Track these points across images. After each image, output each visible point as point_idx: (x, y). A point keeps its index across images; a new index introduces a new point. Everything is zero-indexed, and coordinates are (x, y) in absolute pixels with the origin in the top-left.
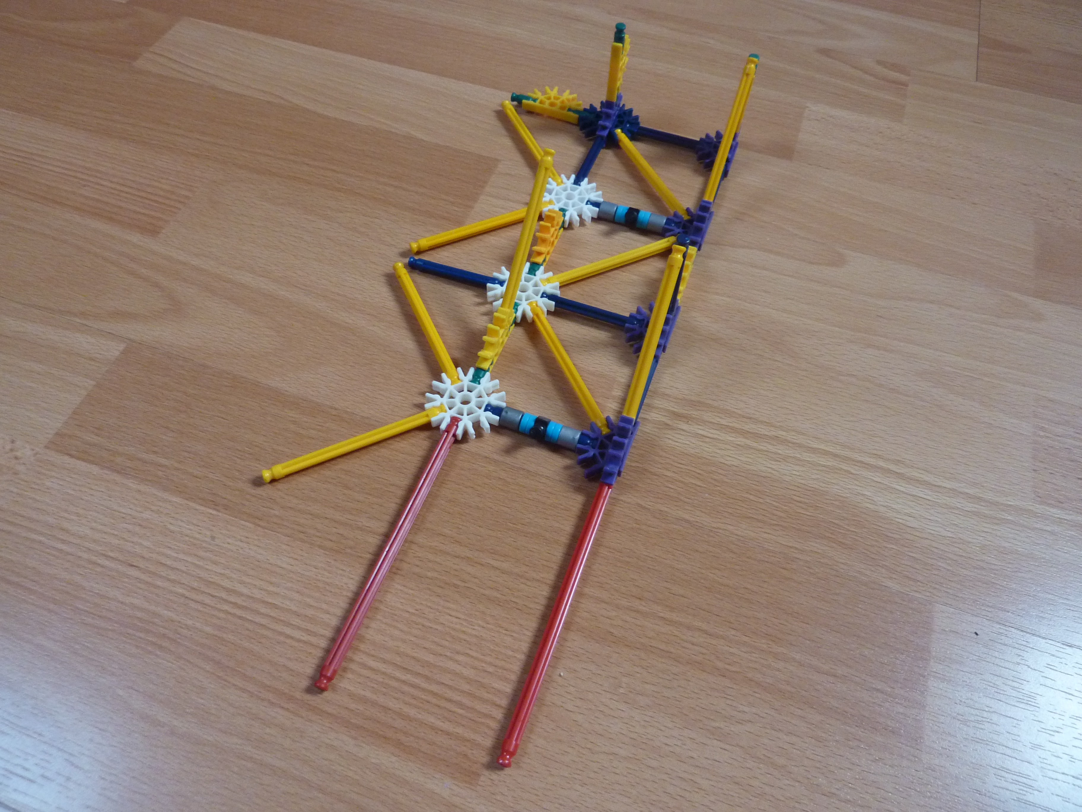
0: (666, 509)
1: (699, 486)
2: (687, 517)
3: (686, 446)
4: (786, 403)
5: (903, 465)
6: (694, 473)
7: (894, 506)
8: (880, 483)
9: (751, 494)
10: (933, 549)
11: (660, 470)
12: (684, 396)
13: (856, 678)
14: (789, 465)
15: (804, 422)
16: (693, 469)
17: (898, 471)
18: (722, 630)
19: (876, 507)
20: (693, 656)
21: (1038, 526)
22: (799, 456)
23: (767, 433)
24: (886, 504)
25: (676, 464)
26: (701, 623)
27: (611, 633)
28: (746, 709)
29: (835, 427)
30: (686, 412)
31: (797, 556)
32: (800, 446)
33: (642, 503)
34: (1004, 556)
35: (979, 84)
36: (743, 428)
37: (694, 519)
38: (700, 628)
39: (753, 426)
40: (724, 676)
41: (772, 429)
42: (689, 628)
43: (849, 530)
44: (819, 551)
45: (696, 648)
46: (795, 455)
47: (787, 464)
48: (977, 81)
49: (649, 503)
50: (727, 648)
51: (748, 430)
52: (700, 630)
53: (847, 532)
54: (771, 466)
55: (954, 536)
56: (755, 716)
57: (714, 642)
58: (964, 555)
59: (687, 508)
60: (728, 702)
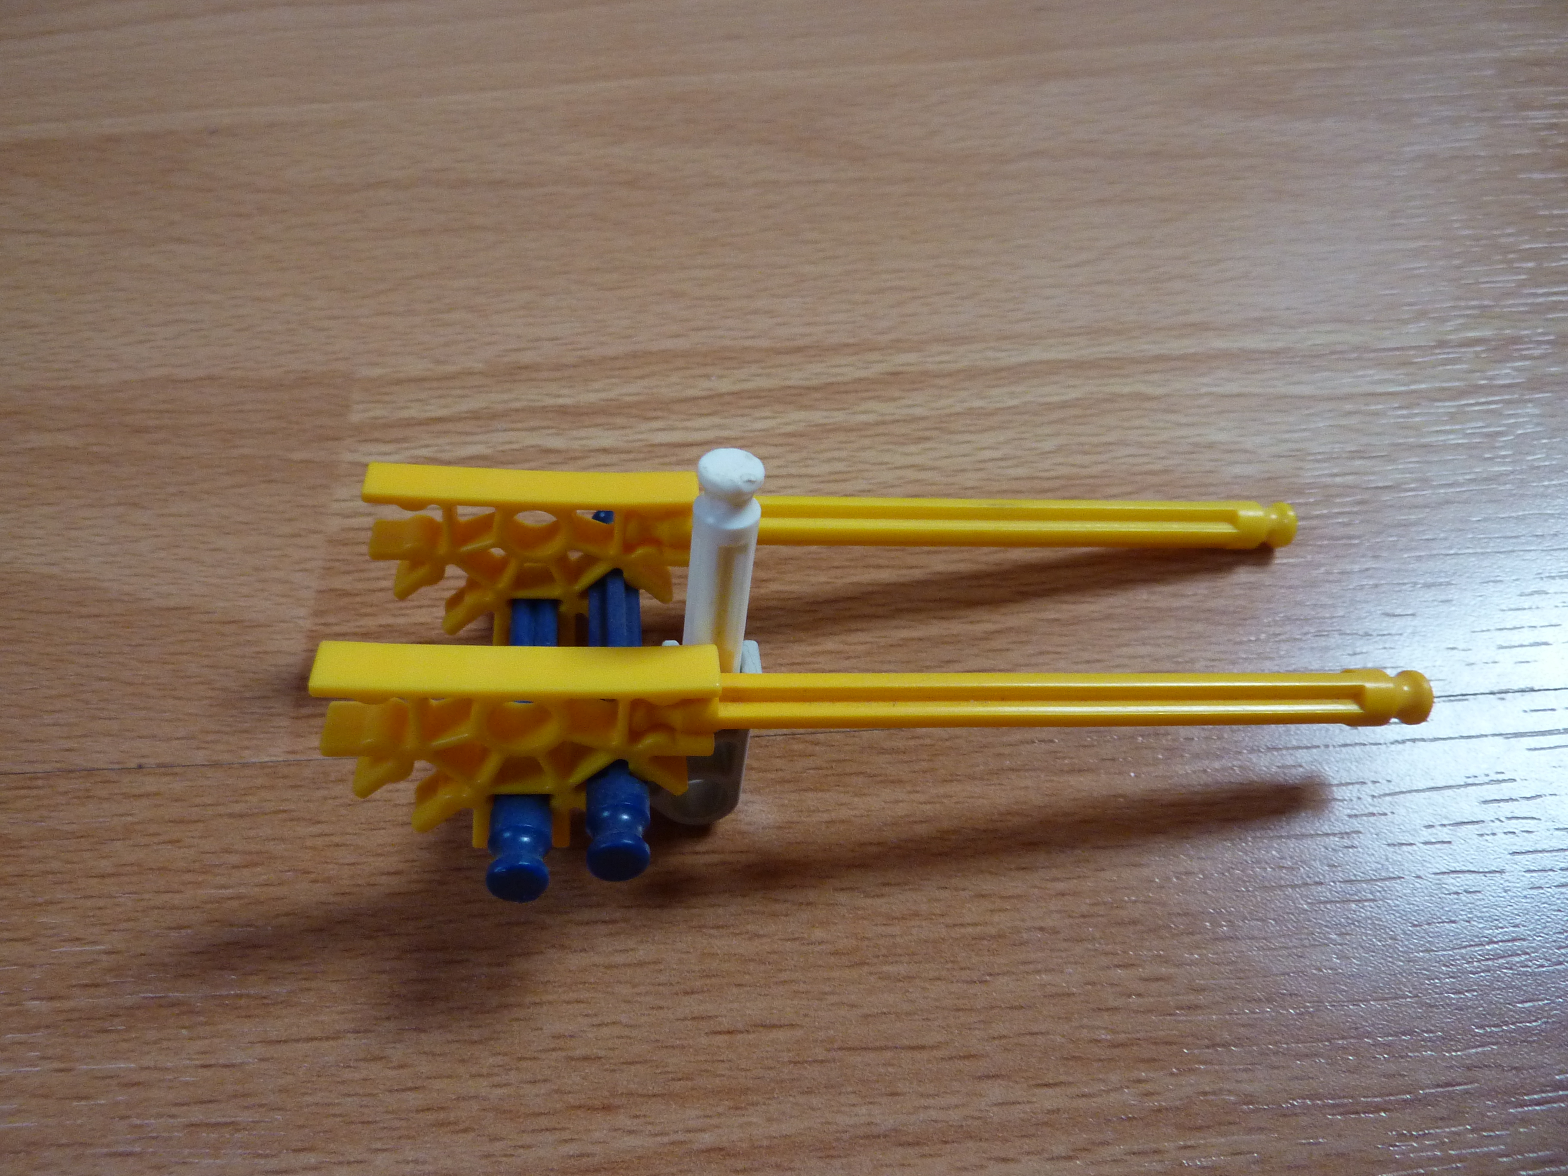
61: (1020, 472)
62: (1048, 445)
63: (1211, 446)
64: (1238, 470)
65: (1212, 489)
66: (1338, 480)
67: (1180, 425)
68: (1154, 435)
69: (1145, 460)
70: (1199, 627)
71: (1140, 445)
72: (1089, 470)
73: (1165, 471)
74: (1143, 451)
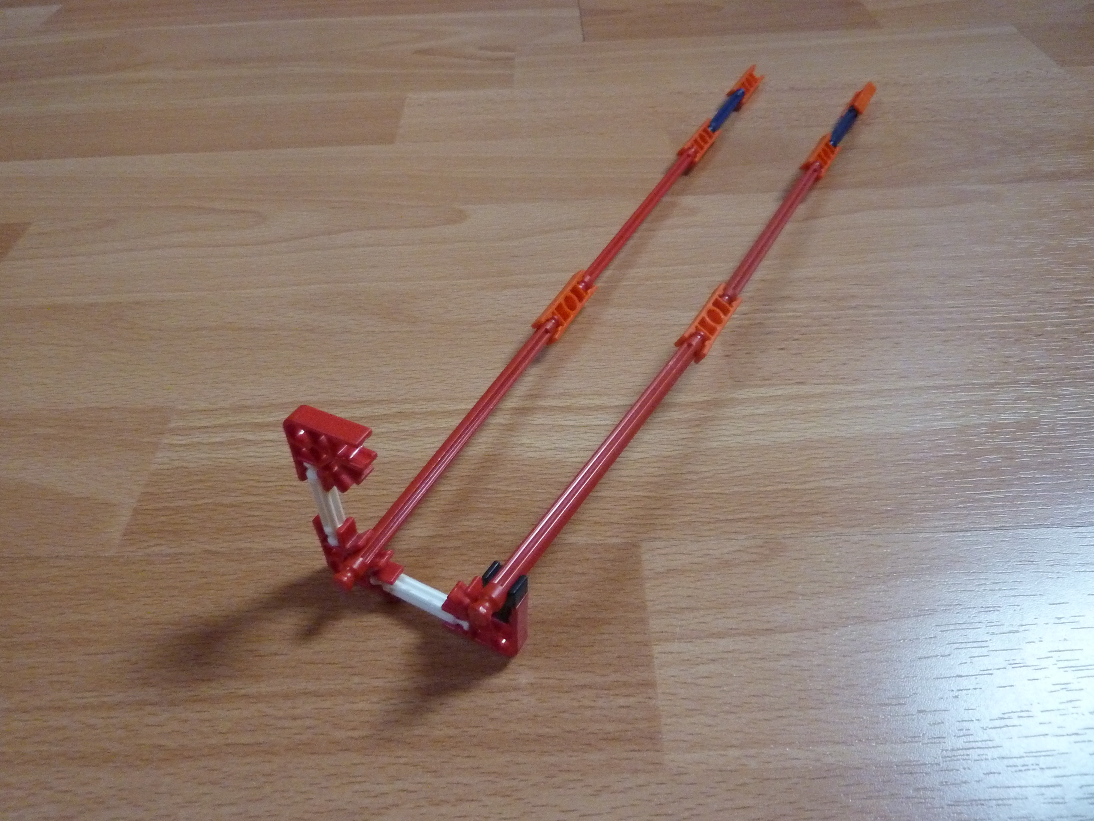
0: (248, 545)
1: (295, 501)
2: (278, 545)
3: (275, 458)
4: (408, 373)
5: (567, 397)
6: (287, 488)
7: (563, 446)
8: (542, 424)
9: (369, 489)
10: (623, 479)
11: (238, 498)
12: (269, 401)
13: (548, 681)
14: (420, 439)
15: (434, 387)
16: (287, 483)
17: (562, 405)
18: (340, 682)
19: (542, 453)
20: (295, 736)
21: (746, 412)
22: (432, 425)
23: (386, 412)
24: (553, 445)
25: (262, 484)
26: (305, 684)
27: (160, 747)
28: (385, 788)
29: (475, 380)
30: (275, 419)
31: (442, 545)
32: (431, 413)
33: (213, 548)
34: (715, 458)
35: (586, 43)
36: (354, 415)
37: (289, 546)
38: (307, 691)
39: (369, 409)
40: (346, 750)
41: (394, 405)
42: (286, 697)
43: (509, 492)
44: (474, 529)
45: (299, 722)
46: (426, 426)
47: (417, 439)
48: (584, 41)
49: (225, 545)
50: (348, 706)
51: (361, 416)
52: (306, 693)
53: (508, 495)
54: (395, 448)
55: (647, 456)
56: (402, 794)
57: (328, 704)
58: (664, 473)
59: (278, 534)
60: (356, 787)
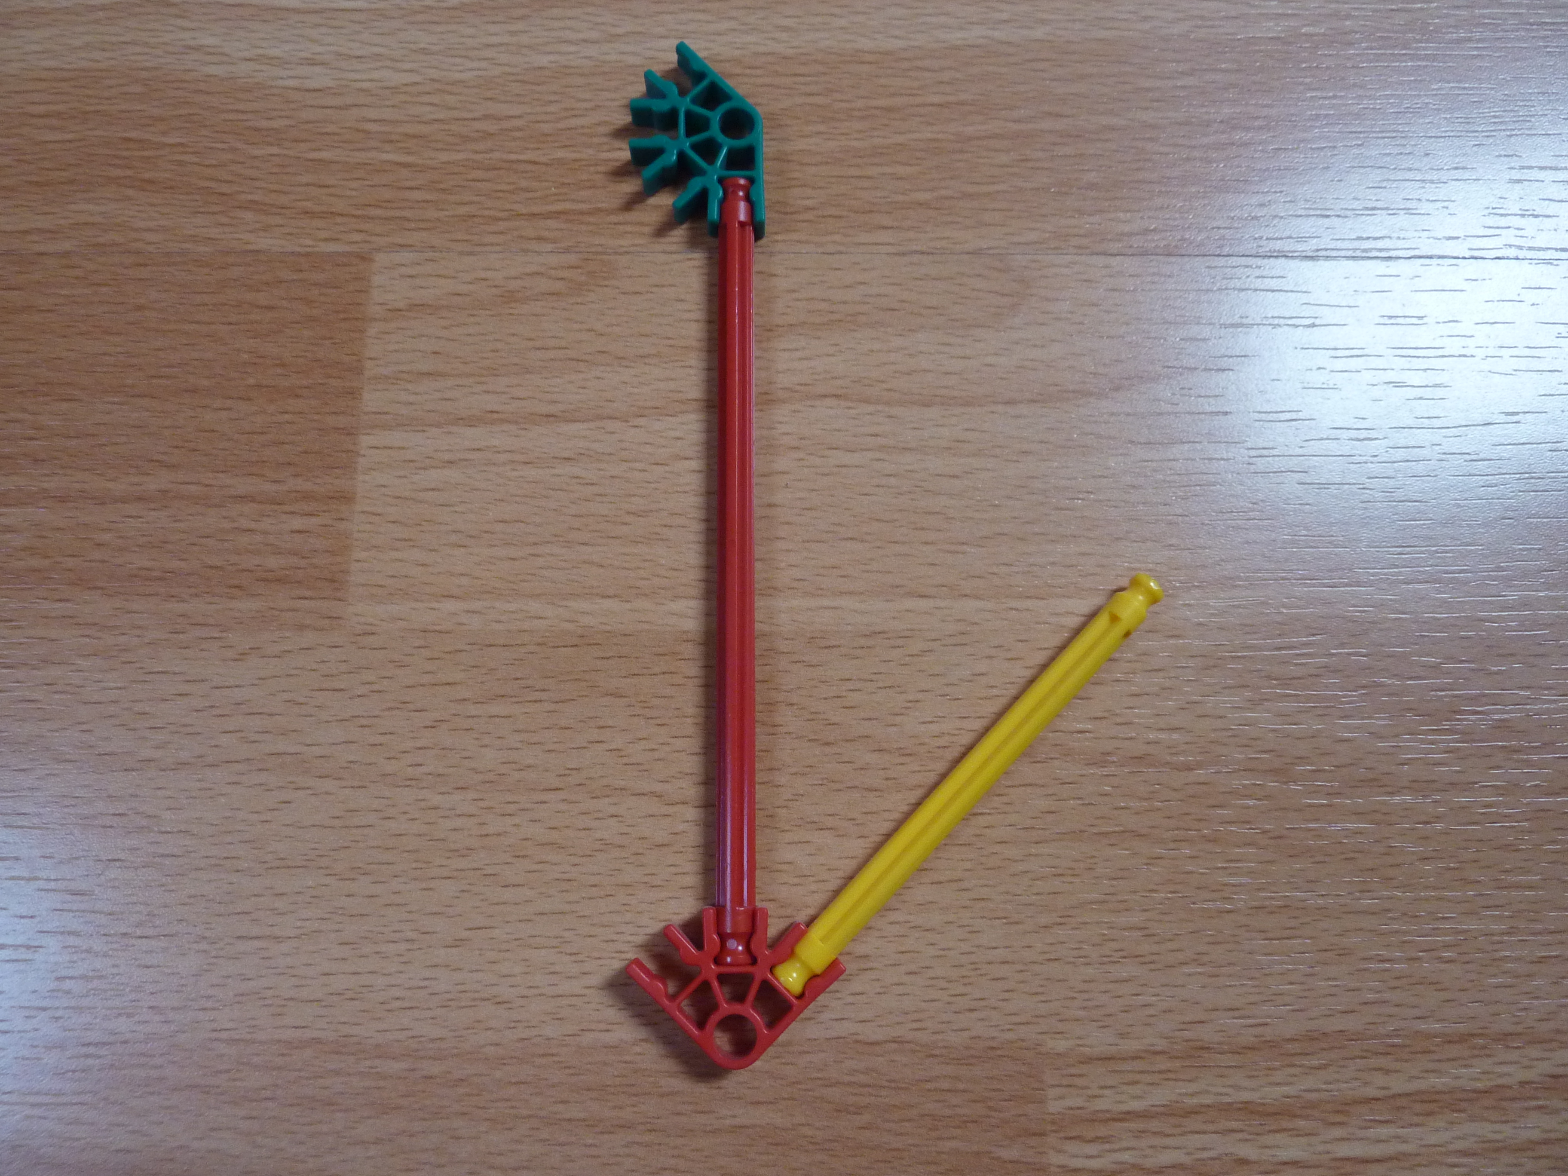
61: (52, 63)
62: (77, 43)
63: (198, 48)
64: (213, 70)
65: (185, 85)
66: (281, 83)
67: (184, 29)
68: (158, 37)
69: (145, 57)
70: (130, 192)
71: (146, 44)
72: (100, 64)
73: (156, 68)
74: (147, 50)
